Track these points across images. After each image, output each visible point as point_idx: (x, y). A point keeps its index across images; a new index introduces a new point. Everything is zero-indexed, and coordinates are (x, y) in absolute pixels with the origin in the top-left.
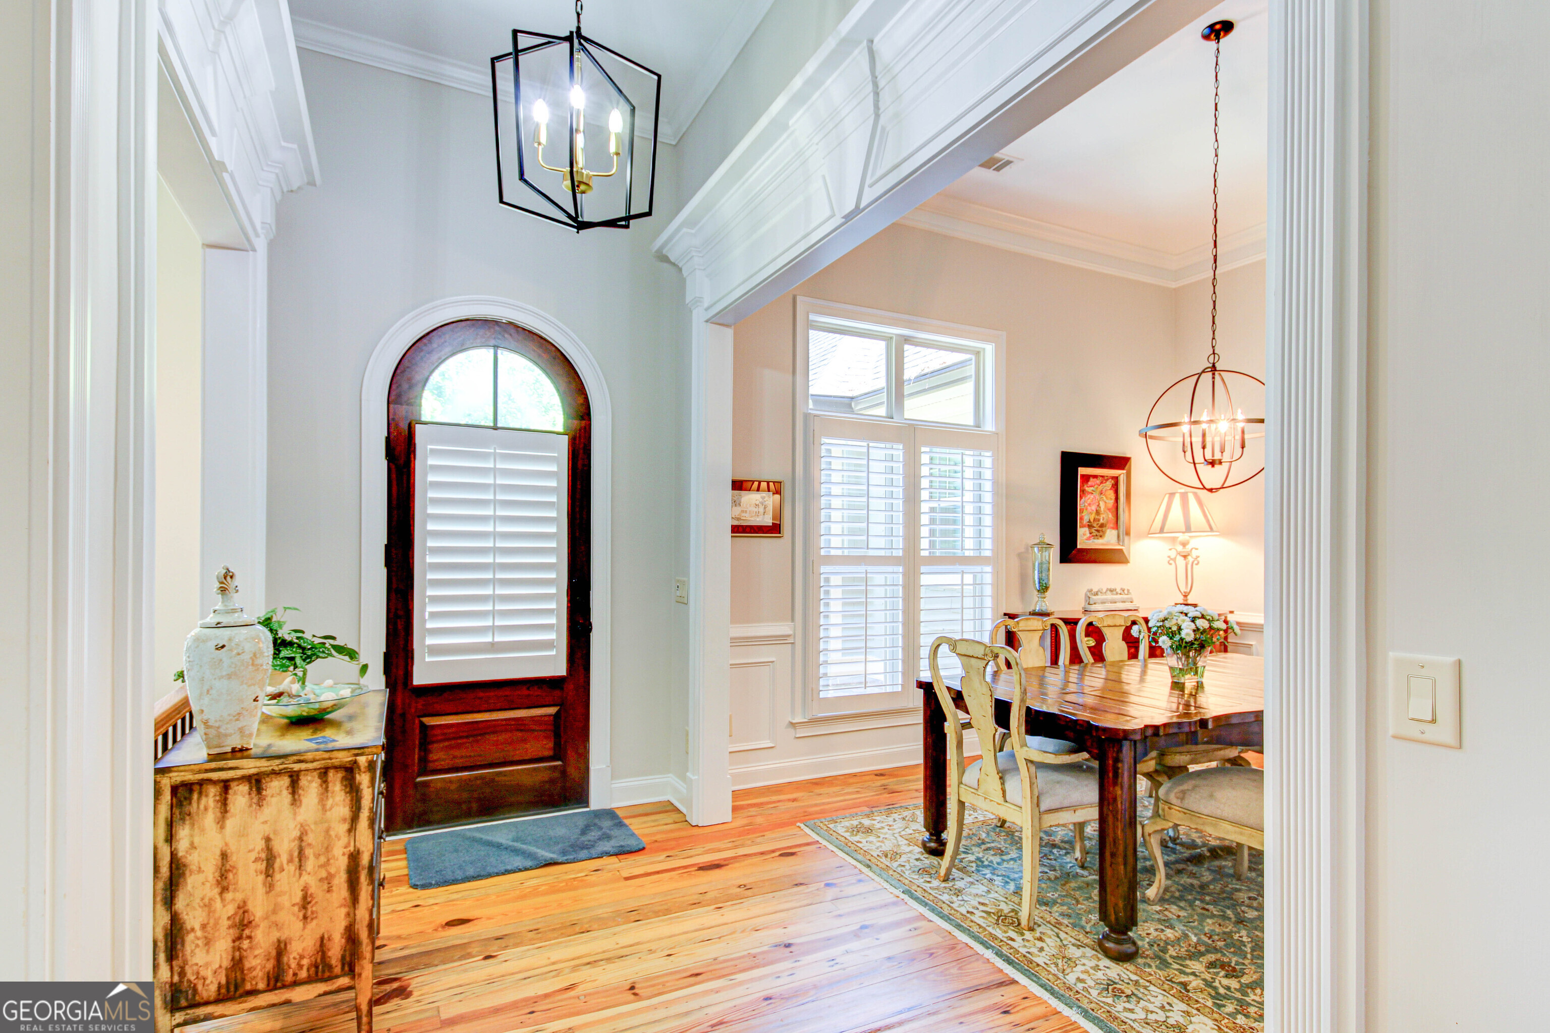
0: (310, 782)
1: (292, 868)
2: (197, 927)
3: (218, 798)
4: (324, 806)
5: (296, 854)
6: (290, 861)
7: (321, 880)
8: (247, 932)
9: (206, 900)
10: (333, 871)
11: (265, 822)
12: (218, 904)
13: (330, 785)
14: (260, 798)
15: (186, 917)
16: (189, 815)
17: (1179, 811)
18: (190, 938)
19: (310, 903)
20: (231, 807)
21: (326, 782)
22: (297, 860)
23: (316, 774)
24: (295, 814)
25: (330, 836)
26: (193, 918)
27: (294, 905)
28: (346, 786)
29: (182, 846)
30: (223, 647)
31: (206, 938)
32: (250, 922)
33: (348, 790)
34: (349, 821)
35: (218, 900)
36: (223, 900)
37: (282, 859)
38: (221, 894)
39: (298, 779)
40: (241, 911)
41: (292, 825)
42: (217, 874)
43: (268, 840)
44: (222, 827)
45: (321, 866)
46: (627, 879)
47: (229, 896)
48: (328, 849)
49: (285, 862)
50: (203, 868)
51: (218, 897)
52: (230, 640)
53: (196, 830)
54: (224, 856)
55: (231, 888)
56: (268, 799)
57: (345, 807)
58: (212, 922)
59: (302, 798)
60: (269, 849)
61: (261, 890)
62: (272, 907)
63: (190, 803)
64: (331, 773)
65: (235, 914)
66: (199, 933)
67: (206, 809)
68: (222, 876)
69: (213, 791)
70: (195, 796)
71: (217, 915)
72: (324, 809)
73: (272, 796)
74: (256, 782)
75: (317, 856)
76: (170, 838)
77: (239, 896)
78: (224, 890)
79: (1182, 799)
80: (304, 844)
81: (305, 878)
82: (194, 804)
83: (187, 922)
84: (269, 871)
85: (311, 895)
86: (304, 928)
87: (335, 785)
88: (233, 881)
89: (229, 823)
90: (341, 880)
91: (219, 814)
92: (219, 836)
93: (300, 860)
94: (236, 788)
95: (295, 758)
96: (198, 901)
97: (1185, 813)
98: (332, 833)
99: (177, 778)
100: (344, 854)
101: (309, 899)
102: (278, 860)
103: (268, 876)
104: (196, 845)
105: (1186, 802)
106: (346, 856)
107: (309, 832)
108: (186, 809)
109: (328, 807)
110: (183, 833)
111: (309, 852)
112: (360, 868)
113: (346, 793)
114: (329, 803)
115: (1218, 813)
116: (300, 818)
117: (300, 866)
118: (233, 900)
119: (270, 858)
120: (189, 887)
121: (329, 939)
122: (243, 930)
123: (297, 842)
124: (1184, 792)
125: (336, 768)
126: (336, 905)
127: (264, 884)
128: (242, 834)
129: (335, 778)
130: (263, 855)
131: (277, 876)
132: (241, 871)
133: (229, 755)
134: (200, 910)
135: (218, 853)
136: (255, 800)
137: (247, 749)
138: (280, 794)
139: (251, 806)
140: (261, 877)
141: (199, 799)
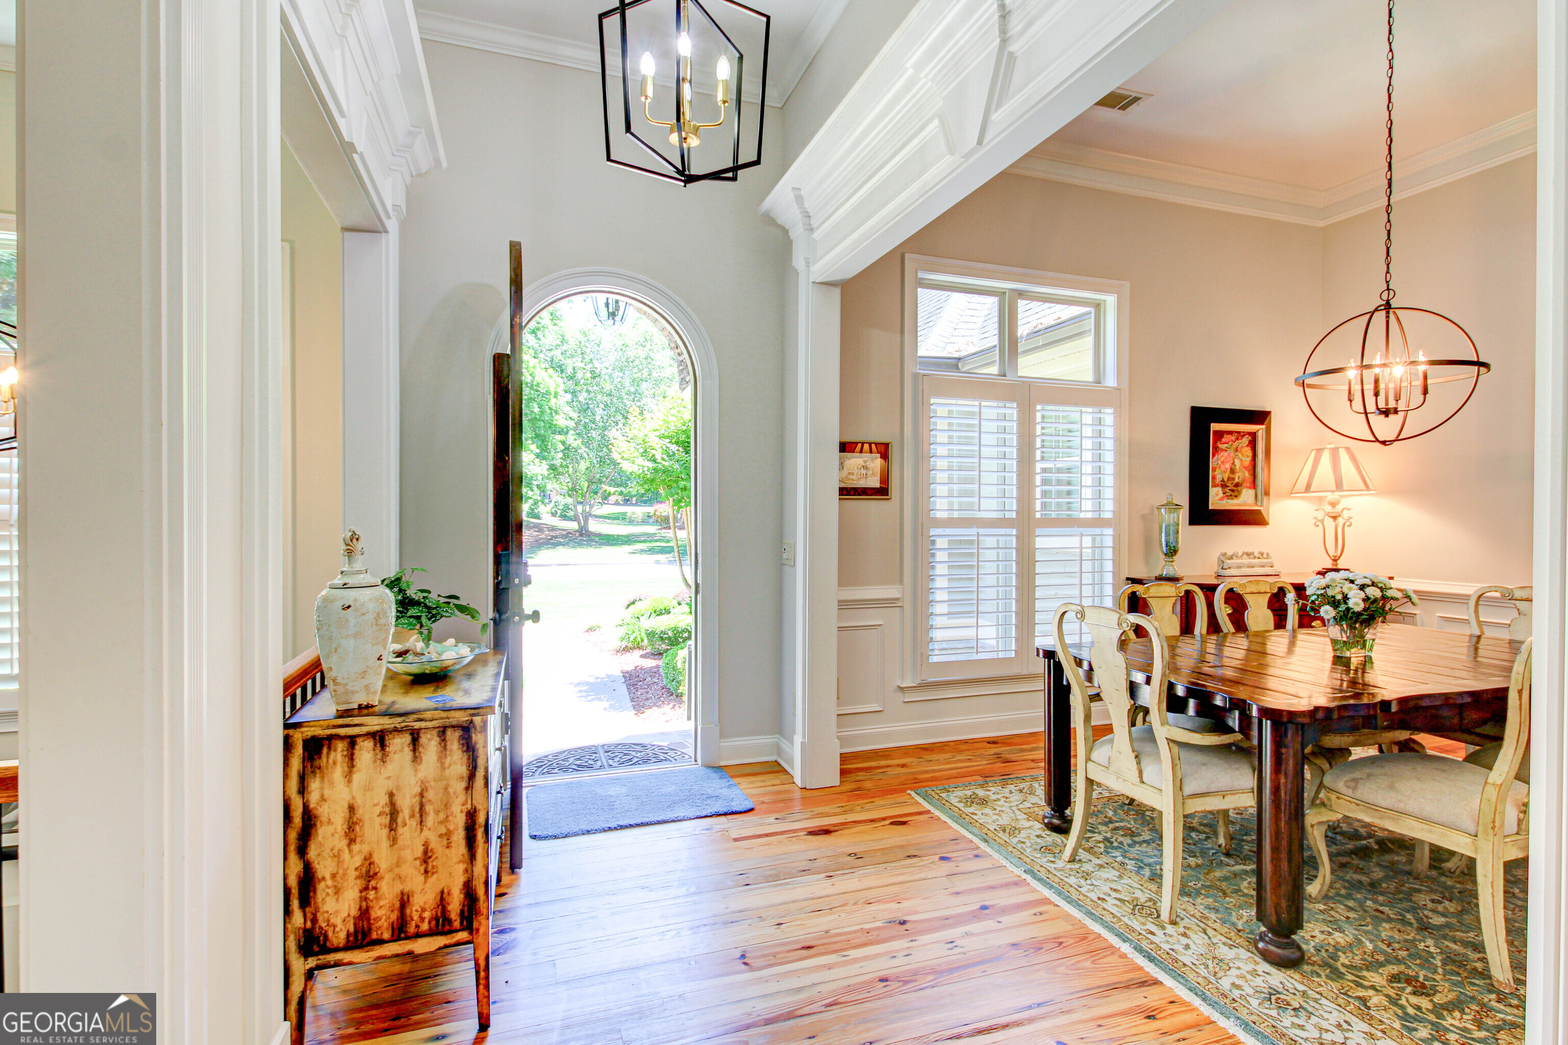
0: (430, 740)
1: (413, 823)
2: (328, 876)
3: (345, 753)
4: (442, 764)
5: (417, 809)
6: (412, 816)
7: (441, 836)
8: (373, 883)
9: (336, 851)
10: (451, 827)
11: (389, 778)
12: (346, 855)
13: (448, 743)
14: (383, 754)
15: (317, 866)
16: (319, 768)
17: (1350, 802)
18: (321, 886)
19: (430, 857)
20: (357, 762)
21: (444, 740)
22: (418, 815)
23: (435, 732)
24: (416, 771)
25: (449, 793)
26: (324, 868)
27: (416, 859)
28: (463, 745)
29: (313, 798)
30: (349, 607)
31: (335, 887)
32: (376, 874)
33: (465, 748)
34: (466, 779)
35: (347, 851)
36: (350, 851)
37: (405, 814)
38: (349, 845)
39: (419, 737)
40: (368, 862)
41: (413, 782)
42: (345, 826)
43: (391, 795)
44: (350, 781)
45: (441, 822)
46: (736, 840)
47: (356, 848)
48: (447, 806)
49: (407, 817)
50: (333, 820)
51: (346, 848)
52: (355, 600)
53: (326, 784)
54: (352, 809)
55: (358, 840)
56: (391, 755)
57: (462, 765)
58: (341, 871)
59: (422, 755)
60: (392, 804)
61: (385, 843)
62: (395, 862)
63: (320, 758)
64: (449, 732)
65: (362, 865)
66: (329, 882)
67: (335, 763)
68: (350, 828)
69: (341, 746)
70: (325, 750)
71: (345, 866)
72: (443, 767)
73: (395, 753)
74: (380, 738)
75: (437, 812)
76: (302, 790)
77: (366, 848)
78: (352, 841)
79: (1355, 789)
80: (424, 800)
81: (426, 833)
82: (324, 759)
83: (318, 871)
84: (392, 826)
85: (432, 850)
86: (425, 882)
87: (452, 744)
88: (359, 834)
89: (357, 777)
90: (459, 836)
91: (346, 769)
92: (346, 790)
93: (421, 816)
94: (362, 744)
95: (415, 716)
96: (328, 851)
97: (1358, 805)
98: (451, 790)
99: (308, 732)
100: (462, 812)
101: (430, 854)
102: (401, 815)
103: (391, 830)
104: (325, 797)
105: (1359, 791)
106: (464, 814)
107: (429, 789)
108: (317, 763)
109: (447, 765)
110: (314, 785)
111: (429, 808)
112: (477, 826)
113: (464, 752)
114: (448, 761)
115: (1401, 806)
116: (421, 775)
117: (421, 822)
118: (360, 851)
119: (394, 813)
120: (320, 838)
121: (449, 894)
122: (369, 881)
123: (418, 798)
124: (1356, 780)
125: (453, 727)
126: (455, 860)
127: (389, 837)
128: (368, 788)
129: (453, 737)
130: (387, 810)
131: (400, 830)
132: (367, 827)
133: (356, 712)
134: (330, 860)
135: (346, 806)
136: (379, 756)
137: (373, 706)
138: (402, 750)
139: (375, 761)
140: (385, 831)
141: (328, 754)
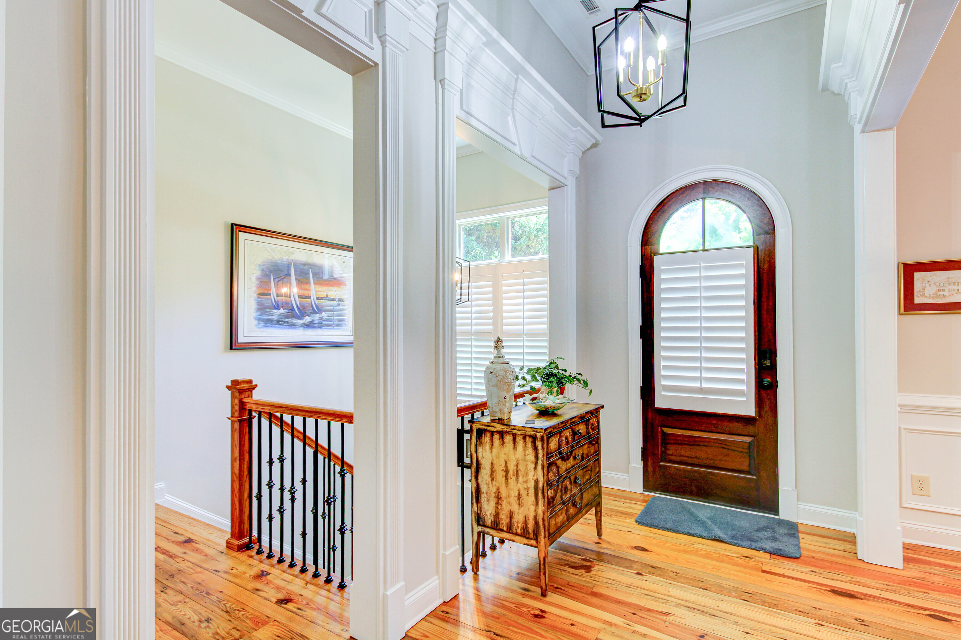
0: (520, 440)
1: (514, 478)
2: (485, 493)
3: (490, 438)
4: (525, 453)
5: (515, 473)
6: (514, 475)
7: (525, 488)
8: (500, 501)
9: (487, 482)
10: (529, 486)
11: (505, 454)
12: (491, 485)
13: (527, 443)
14: (503, 442)
15: (481, 486)
16: (482, 443)
18: (483, 496)
19: (521, 498)
20: (494, 443)
21: (525, 441)
22: (516, 475)
23: (522, 437)
24: (515, 454)
25: (527, 468)
26: (483, 488)
27: (515, 496)
28: (533, 446)
29: (480, 455)
30: (492, 372)
31: (487, 498)
32: (501, 498)
33: (534, 448)
34: (534, 463)
35: (491, 483)
36: (492, 484)
37: (511, 473)
38: (492, 481)
39: (516, 436)
40: (498, 491)
41: (514, 459)
42: (490, 472)
43: (506, 463)
44: (491, 452)
45: (524, 482)
46: (764, 571)
47: (494, 483)
48: (527, 474)
49: (512, 475)
50: (486, 468)
51: (490, 482)
52: (494, 369)
53: (484, 451)
54: (492, 465)
55: (495, 479)
56: (506, 443)
57: (533, 456)
58: (489, 492)
59: (517, 447)
60: (506, 467)
61: (504, 485)
62: (508, 494)
63: (482, 438)
64: (527, 438)
65: (496, 492)
66: (485, 495)
67: (486, 442)
68: (492, 473)
69: (488, 435)
70: (483, 436)
71: (490, 490)
72: (525, 455)
73: (507, 443)
74: (502, 434)
75: (523, 477)
76: (476, 451)
77: (497, 485)
78: (493, 480)
80: (518, 469)
81: (519, 485)
82: (483, 439)
83: (482, 489)
84: (506, 477)
85: (521, 494)
86: (519, 509)
87: (529, 445)
88: (495, 477)
89: (494, 450)
90: (532, 491)
91: (490, 446)
92: (490, 455)
93: (517, 476)
94: (495, 436)
95: (512, 427)
96: (485, 481)
98: (528, 467)
99: (479, 426)
100: (533, 479)
101: (521, 496)
102: (509, 473)
103: (506, 479)
104: (484, 456)
106: (534, 481)
107: (520, 464)
108: (481, 440)
109: (526, 454)
110: (480, 450)
111: (520, 473)
112: (539, 489)
113: (533, 449)
114: (527, 452)
116: (517, 456)
117: (517, 479)
118: (495, 485)
119: (507, 471)
120: (482, 474)
121: (528, 519)
122: (499, 500)
123: (515, 467)
125: (529, 436)
126: (531, 503)
127: (505, 482)
128: (498, 457)
129: (529, 440)
130: (504, 469)
131: (509, 481)
132: (497, 475)
133: (497, 421)
134: (485, 485)
135: (491, 463)
136: (501, 443)
137: (504, 420)
138: (509, 443)
139: (500, 445)
140: (504, 479)
141: (484, 437)
